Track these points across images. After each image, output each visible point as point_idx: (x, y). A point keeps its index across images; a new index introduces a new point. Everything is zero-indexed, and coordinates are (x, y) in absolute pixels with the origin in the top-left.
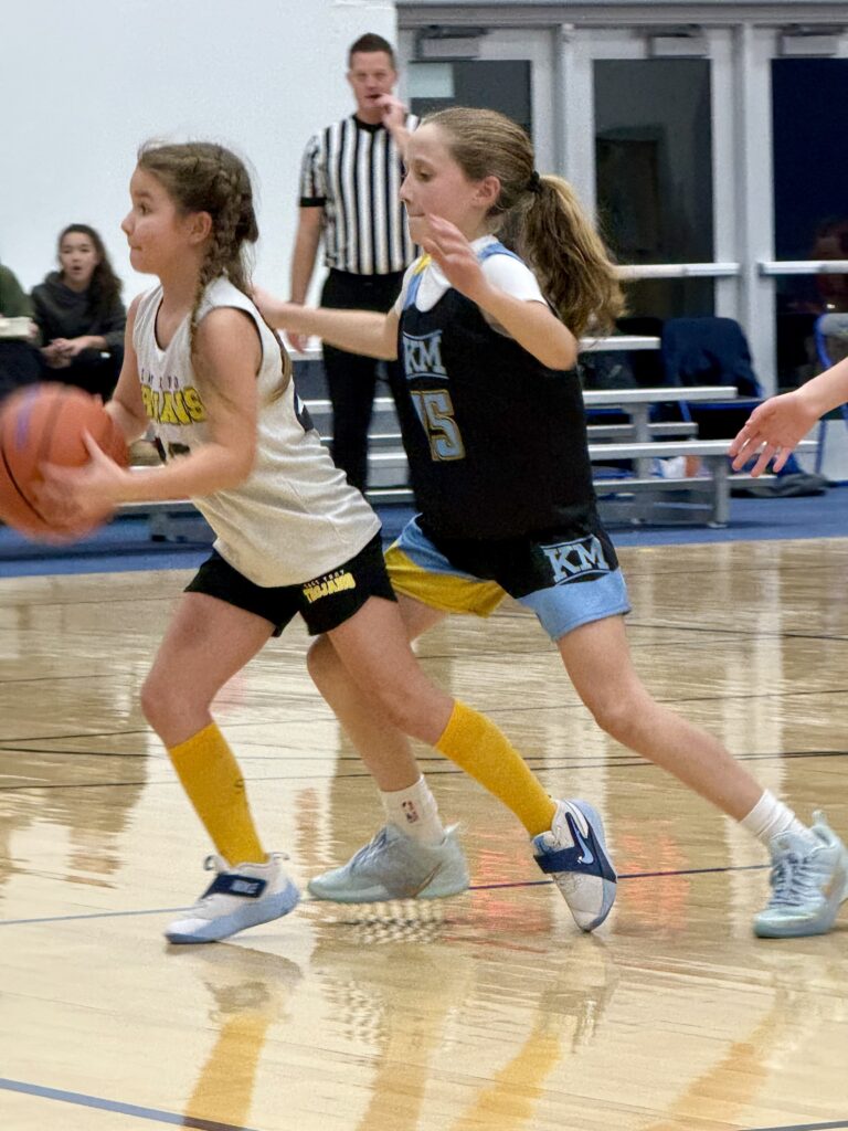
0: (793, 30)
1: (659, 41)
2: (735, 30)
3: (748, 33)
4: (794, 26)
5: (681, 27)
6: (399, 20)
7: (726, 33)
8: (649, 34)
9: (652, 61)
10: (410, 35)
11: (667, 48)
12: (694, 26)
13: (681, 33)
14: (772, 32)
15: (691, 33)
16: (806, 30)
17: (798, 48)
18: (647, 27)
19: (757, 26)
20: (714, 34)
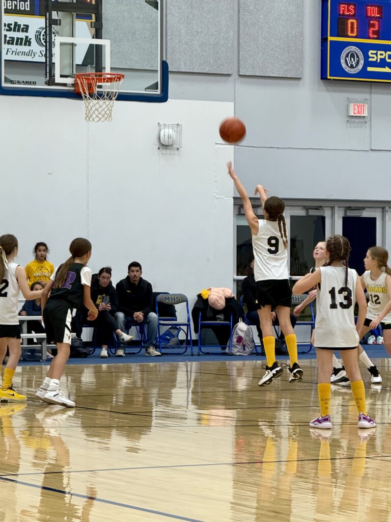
0: (349, 208)
1: (310, 210)
2: (333, 208)
3: (336, 209)
4: (350, 207)
5: (317, 207)
6: (234, 202)
7: (330, 209)
8: (307, 209)
9: (308, 216)
10: (237, 207)
11: (312, 213)
12: (320, 206)
13: (317, 208)
14: (343, 209)
15: (320, 208)
16: (353, 208)
17: (351, 214)
18: (307, 206)
19: (339, 207)
20: (325, 209)
